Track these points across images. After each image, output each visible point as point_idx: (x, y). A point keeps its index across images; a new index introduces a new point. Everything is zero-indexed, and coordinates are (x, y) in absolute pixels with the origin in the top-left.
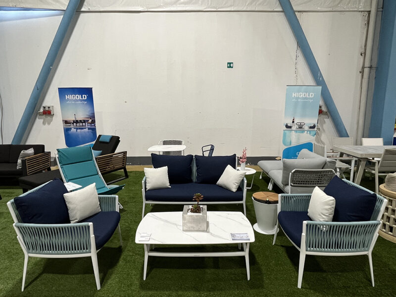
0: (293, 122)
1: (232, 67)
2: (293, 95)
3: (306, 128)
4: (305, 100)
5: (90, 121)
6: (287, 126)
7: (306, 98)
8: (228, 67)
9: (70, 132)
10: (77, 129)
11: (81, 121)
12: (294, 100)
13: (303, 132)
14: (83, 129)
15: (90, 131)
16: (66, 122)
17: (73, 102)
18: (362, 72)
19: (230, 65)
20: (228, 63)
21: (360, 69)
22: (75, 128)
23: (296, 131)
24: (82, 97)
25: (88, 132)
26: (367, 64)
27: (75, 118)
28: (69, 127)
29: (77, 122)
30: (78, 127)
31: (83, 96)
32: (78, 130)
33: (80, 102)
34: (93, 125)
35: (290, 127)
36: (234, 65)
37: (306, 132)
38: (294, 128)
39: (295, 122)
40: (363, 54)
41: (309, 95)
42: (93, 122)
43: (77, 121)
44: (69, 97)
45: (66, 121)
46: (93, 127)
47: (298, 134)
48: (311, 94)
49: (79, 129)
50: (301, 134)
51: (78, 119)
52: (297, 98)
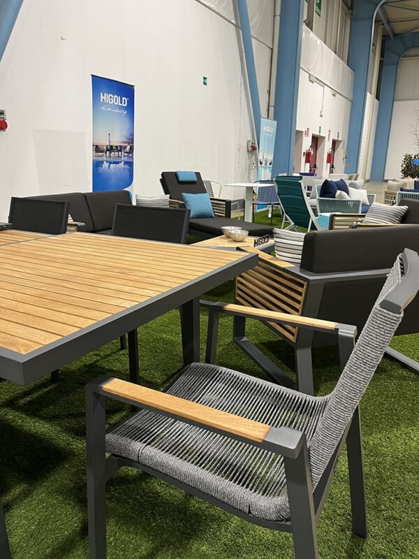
0: (263, 157)
3: (268, 164)
4: (269, 135)
5: (128, 147)
7: (269, 133)
8: (203, 83)
9: (101, 170)
10: (110, 163)
11: (117, 147)
12: (264, 134)
14: (118, 163)
15: (127, 166)
16: (97, 149)
17: (109, 109)
18: (268, 110)
19: (204, 81)
21: (267, 108)
22: (107, 162)
23: (264, 168)
24: (121, 103)
25: (124, 168)
26: (272, 103)
27: (110, 142)
28: (101, 159)
29: (111, 149)
30: (111, 160)
31: (123, 98)
32: (112, 165)
33: (118, 111)
34: (131, 155)
37: (268, 168)
39: (264, 159)
40: (269, 92)
42: (132, 148)
43: (112, 147)
44: (105, 98)
45: (97, 146)
46: (130, 160)
48: (271, 128)
49: (114, 163)
51: (114, 143)
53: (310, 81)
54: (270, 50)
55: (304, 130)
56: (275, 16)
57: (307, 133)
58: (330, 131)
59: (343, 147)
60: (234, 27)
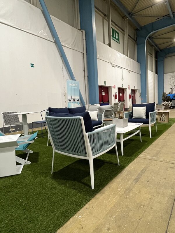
0: (71, 98)
1: (34, 67)
3: (76, 101)
4: (75, 87)
6: (69, 100)
7: (74, 86)
8: (31, 66)
12: (70, 87)
13: (75, 103)
19: (32, 65)
20: (31, 64)
21: (84, 77)
23: (73, 103)
26: (86, 75)
35: (70, 101)
36: (35, 65)
38: (72, 101)
39: (72, 98)
40: (84, 70)
48: (76, 84)
52: (71, 86)
53: (113, 66)
54: (82, 54)
55: (112, 85)
56: (83, 40)
57: (114, 87)
58: (129, 86)
59: (139, 92)
60: (54, 43)
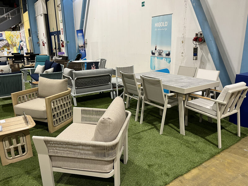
0: (156, 49)
1: (144, 6)
2: (156, 25)
3: (164, 55)
4: (163, 29)
6: (153, 54)
7: (163, 27)
8: (142, 6)
13: (162, 58)
19: (143, 4)
23: (157, 57)
37: (164, 58)
38: (157, 54)
39: (157, 50)
41: (164, 25)
47: (158, 60)
48: (165, 22)
50: (161, 60)
52: (158, 28)
